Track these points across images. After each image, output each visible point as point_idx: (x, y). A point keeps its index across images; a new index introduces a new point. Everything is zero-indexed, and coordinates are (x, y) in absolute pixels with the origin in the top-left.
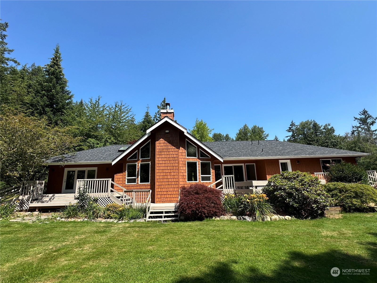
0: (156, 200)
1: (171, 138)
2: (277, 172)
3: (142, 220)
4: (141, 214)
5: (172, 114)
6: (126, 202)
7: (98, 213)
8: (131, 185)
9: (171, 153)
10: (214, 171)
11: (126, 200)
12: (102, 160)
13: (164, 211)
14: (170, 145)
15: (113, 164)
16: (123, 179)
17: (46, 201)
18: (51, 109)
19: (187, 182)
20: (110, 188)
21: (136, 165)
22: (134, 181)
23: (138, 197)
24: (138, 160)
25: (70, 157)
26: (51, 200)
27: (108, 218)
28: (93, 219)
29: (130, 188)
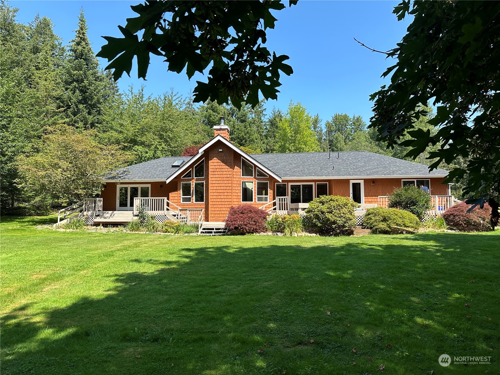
0: (210, 219)
1: (224, 157)
2: (345, 193)
3: (195, 234)
4: (194, 230)
5: (226, 130)
6: (181, 220)
7: (157, 228)
8: (186, 204)
9: (225, 173)
10: (272, 191)
11: (181, 218)
12: (155, 178)
13: (215, 228)
14: (224, 164)
15: (167, 183)
16: (178, 198)
17: (108, 217)
18: (85, 105)
19: (242, 202)
20: (166, 207)
21: (190, 184)
22: (189, 200)
23: (192, 215)
24: (193, 179)
25: (122, 174)
26: (112, 216)
27: (166, 232)
28: (154, 232)
29: (185, 207)
